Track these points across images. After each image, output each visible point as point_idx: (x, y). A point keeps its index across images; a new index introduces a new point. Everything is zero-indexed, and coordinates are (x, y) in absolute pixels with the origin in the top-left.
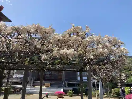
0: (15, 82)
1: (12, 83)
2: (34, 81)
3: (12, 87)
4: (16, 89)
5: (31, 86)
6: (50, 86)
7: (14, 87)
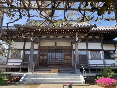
0: (9, 69)
1: (7, 70)
2: (35, 66)
3: (6, 75)
4: (13, 77)
5: (32, 73)
6: (59, 72)
7: (9, 75)
